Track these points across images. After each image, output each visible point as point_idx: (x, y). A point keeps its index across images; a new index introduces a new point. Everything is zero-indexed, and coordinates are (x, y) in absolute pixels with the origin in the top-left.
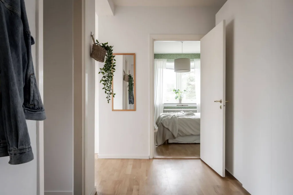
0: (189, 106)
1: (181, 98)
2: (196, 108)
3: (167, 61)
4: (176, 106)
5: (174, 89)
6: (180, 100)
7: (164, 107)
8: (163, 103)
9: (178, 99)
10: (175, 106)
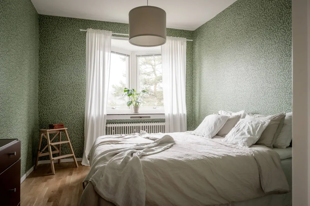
0: (152, 117)
1: (137, 104)
2: (163, 121)
3: (113, 35)
4: (130, 119)
5: (125, 88)
6: (136, 108)
7: (107, 121)
8: (105, 113)
9: (132, 106)
10: (128, 118)
